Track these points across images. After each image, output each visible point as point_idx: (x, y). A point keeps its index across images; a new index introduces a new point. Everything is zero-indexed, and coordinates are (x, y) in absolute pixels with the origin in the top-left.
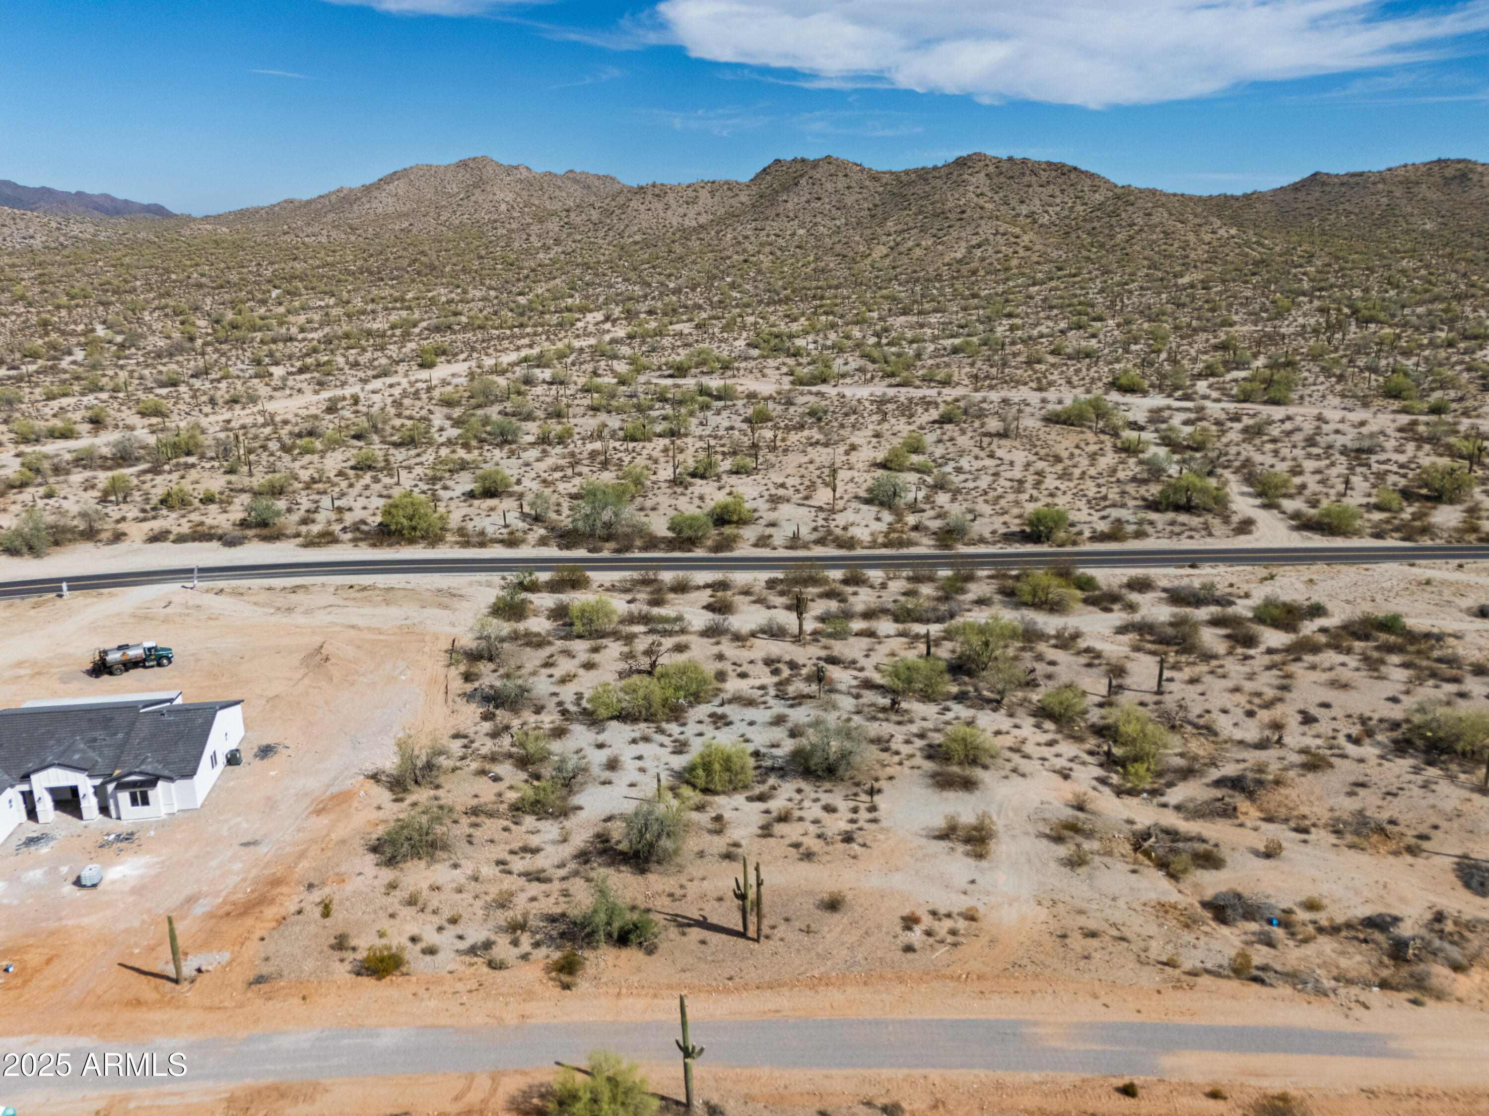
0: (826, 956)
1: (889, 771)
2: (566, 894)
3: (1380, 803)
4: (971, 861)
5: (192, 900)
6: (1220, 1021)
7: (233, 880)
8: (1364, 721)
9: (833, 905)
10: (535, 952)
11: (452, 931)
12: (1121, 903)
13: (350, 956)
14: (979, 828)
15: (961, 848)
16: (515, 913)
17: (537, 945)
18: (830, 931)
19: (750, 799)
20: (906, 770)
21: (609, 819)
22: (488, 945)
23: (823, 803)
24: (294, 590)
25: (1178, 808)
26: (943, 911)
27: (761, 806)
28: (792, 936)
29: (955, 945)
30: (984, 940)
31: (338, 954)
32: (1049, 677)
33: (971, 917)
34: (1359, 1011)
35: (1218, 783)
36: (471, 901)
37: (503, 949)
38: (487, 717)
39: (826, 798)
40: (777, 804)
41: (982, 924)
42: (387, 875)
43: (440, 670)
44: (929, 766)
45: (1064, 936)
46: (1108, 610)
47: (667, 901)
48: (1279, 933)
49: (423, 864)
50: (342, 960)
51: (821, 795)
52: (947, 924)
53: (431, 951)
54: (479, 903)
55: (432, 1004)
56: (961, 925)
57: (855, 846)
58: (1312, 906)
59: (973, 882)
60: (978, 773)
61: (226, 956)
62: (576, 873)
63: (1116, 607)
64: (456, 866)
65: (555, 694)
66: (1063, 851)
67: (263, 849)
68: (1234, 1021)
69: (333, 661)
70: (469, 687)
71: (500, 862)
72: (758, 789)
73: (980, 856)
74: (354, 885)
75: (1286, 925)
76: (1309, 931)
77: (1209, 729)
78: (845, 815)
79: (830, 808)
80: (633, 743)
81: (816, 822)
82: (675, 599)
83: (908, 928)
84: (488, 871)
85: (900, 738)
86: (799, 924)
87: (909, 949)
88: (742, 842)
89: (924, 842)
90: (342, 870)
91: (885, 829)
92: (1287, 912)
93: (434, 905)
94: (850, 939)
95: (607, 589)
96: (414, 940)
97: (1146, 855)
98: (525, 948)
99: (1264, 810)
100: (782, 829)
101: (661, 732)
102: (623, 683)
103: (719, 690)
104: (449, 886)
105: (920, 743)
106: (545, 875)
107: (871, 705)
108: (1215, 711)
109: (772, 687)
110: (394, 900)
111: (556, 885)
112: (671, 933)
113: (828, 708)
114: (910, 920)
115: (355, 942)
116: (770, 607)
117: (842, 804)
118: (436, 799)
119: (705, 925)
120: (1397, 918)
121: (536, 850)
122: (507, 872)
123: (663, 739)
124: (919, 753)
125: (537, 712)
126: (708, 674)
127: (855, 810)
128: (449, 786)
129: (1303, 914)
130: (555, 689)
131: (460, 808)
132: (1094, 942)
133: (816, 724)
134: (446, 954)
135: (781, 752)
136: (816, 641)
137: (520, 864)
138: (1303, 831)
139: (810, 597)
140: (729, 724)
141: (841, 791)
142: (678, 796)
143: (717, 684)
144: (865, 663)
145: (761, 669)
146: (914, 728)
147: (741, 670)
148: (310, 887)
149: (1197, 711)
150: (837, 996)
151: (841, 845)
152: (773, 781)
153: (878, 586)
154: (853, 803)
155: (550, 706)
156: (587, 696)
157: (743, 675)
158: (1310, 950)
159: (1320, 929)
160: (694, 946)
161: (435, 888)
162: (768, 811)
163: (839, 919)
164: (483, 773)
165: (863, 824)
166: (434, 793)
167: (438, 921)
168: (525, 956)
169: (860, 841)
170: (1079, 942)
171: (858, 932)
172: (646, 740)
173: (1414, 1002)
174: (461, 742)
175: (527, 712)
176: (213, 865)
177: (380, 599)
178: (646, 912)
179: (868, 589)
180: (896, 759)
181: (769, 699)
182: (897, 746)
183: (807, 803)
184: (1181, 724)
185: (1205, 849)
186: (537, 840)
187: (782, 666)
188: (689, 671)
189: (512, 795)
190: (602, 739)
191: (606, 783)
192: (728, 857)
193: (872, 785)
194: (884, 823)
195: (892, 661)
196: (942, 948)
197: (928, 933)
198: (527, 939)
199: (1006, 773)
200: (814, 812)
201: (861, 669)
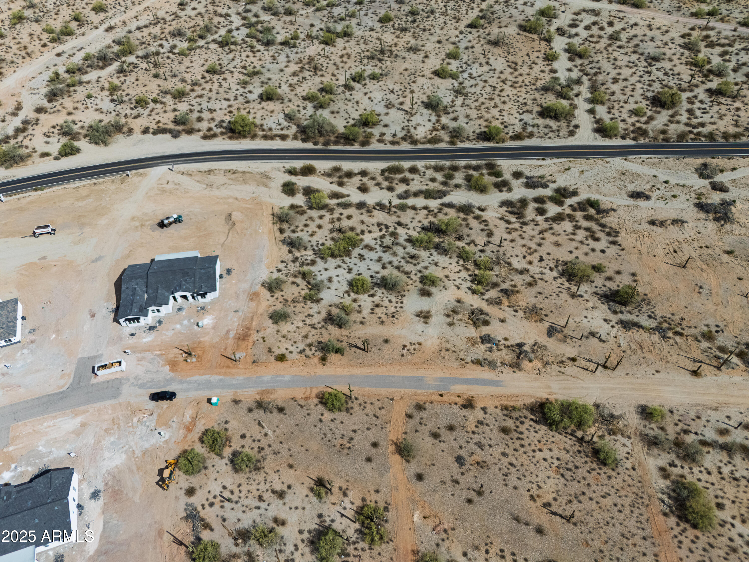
0: (382, 358)
1: (409, 287)
2: (321, 334)
3: (542, 301)
4: (424, 325)
5: (228, 332)
6: (468, 377)
7: (236, 324)
8: (557, 261)
9: (386, 341)
10: (316, 353)
11: (295, 345)
12: (459, 338)
13: (273, 354)
14: (428, 312)
15: (422, 320)
16: (309, 341)
17: (316, 351)
18: (385, 350)
19: (369, 296)
20: (413, 287)
21: (330, 306)
22: (304, 350)
23: (389, 299)
24: (210, 172)
25: (487, 300)
26: (413, 342)
27: (371, 299)
28: (376, 351)
29: (414, 354)
30: (421, 351)
31: (270, 354)
32: (468, 236)
33: (420, 344)
34: (500, 374)
35: (502, 291)
36: (298, 335)
37: (308, 352)
38: (290, 252)
39: (390, 297)
40: (376, 299)
41: (422, 346)
42: (276, 327)
43: (271, 226)
44: (420, 286)
45: (441, 351)
46: (501, 191)
47: (346, 338)
48: (495, 347)
49: (284, 323)
50: (271, 356)
51: (389, 296)
52: (414, 346)
53: (291, 352)
54: (300, 336)
55: (295, 369)
56: (417, 346)
57: (395, 319)
58: (506, 339)
59: (423, 332)
60: (433, 290)
61: (244, 354)
62: (323, 326)
63: (505, 189)
64: (292, 323)
65: (310, 241)
66: (449, 320)
67: (240, 313)
68: (471, 377)
69: (237, 224)
70: (282, 237)
71: (304, 321)
72: (372, 292)
73: (426, 323)
74: (268, 331)
75: (497, 345)
76: (502, 347)
77: (509, 264)
78: (394, 304)
79: (390, 301)
80: (336, 268)
81: (386, 307)
82: (348, 182)
83: (404, 349)
84: (301, 324)
85: (414, 272)
86: (378, 347)
87: (403, 355)
88: (366, 316)
89: (413, 317)
90: (264, 325)
91: (404, 311)
92: (499, 341)
93: (289, 337)
94: (389, 352)
95: (322, 175)
96: (287, 349)
97: (471, 320)
98: (313, 352)
99: (509, 303)
100: (377, 310)
101: (344, 262)
102: (331, 236)
103: (362, 240)
104: (292, 331)
105: (419, 275)
106: (316, 326)
107: (408, 254)
108: (514, 256)
109: (379, 239)
110: (279, 336)
111: (319, 331)
112: (348, 349)
113: (395, 254)
114: (404, 346)
115: (273, 350)
116: (381, 189)
117: (394, 300)
118: (283, 296)
119: (356, 346)
120: (525, 344)
121: (312, 316)
122: (306, 324)
123: (345, 266)
124: (418, 280)
125: (305, 250)
126: (359, 231)
127: (397, 302)
128: (285, 290)
129: (503, 342)
130: (310, 239)
131: (290, 300)
132: (447, 353)
133: (390, 263)
134: (295, 353)
135: (379, 276)
136: (395, 212)
137: (308, 321)
138: (516, 311)
139: (396, 182)
140: (364, 259)
141: (394, 295)
142: (349, 295)
143: (361, 237)
144: (411, 225)
145: (376, 228)
146: (419, 267)
147: (369, 229)
148: (258, 331)
149: (508, 256)
150: (385, 369)
151: (391, 319)
152: (376, 289)
153: (422, 174)
154: (397, 300)
155: (309, 247)
156: (320, 243)
157: (370, 232)
158: (499, 353)
159: (505, 347)
160: (353, 353)
161: (289, 332)
162: (373, 302)
163: (388, 346)
164: (293, 283)
165: (398, 309)
166: (281, 293)
167: (291, 342)
168: (313, 354)
169: (396, 317)
170: (444, 353)
171: (392, 350)
172: (340, 266)
173: (514, 372)
174: (284, 264)
175: (302, 250)
176: (229, 318)
177: (241, 179)
178: (341, 342)
179: (418, 176)
180: (411, 282)
181: (377, 247)
182: (412, 276)
183: (384, 299)
184: (502, 261)
185: (487, 318)
186: (312, 312)
187: (383, 227)
188: (352, 229)
189: (303, 292)
190: (326, 266)
191: (329, 288)
192: (362, 323)
193: (403, 293)
194: (404, 309)
195: (420, 225)
196: (411, 355)
197: (408, 350)
198: (313, 349)
199: (441, 288)
200: (386, 303)
201: (409, 229)
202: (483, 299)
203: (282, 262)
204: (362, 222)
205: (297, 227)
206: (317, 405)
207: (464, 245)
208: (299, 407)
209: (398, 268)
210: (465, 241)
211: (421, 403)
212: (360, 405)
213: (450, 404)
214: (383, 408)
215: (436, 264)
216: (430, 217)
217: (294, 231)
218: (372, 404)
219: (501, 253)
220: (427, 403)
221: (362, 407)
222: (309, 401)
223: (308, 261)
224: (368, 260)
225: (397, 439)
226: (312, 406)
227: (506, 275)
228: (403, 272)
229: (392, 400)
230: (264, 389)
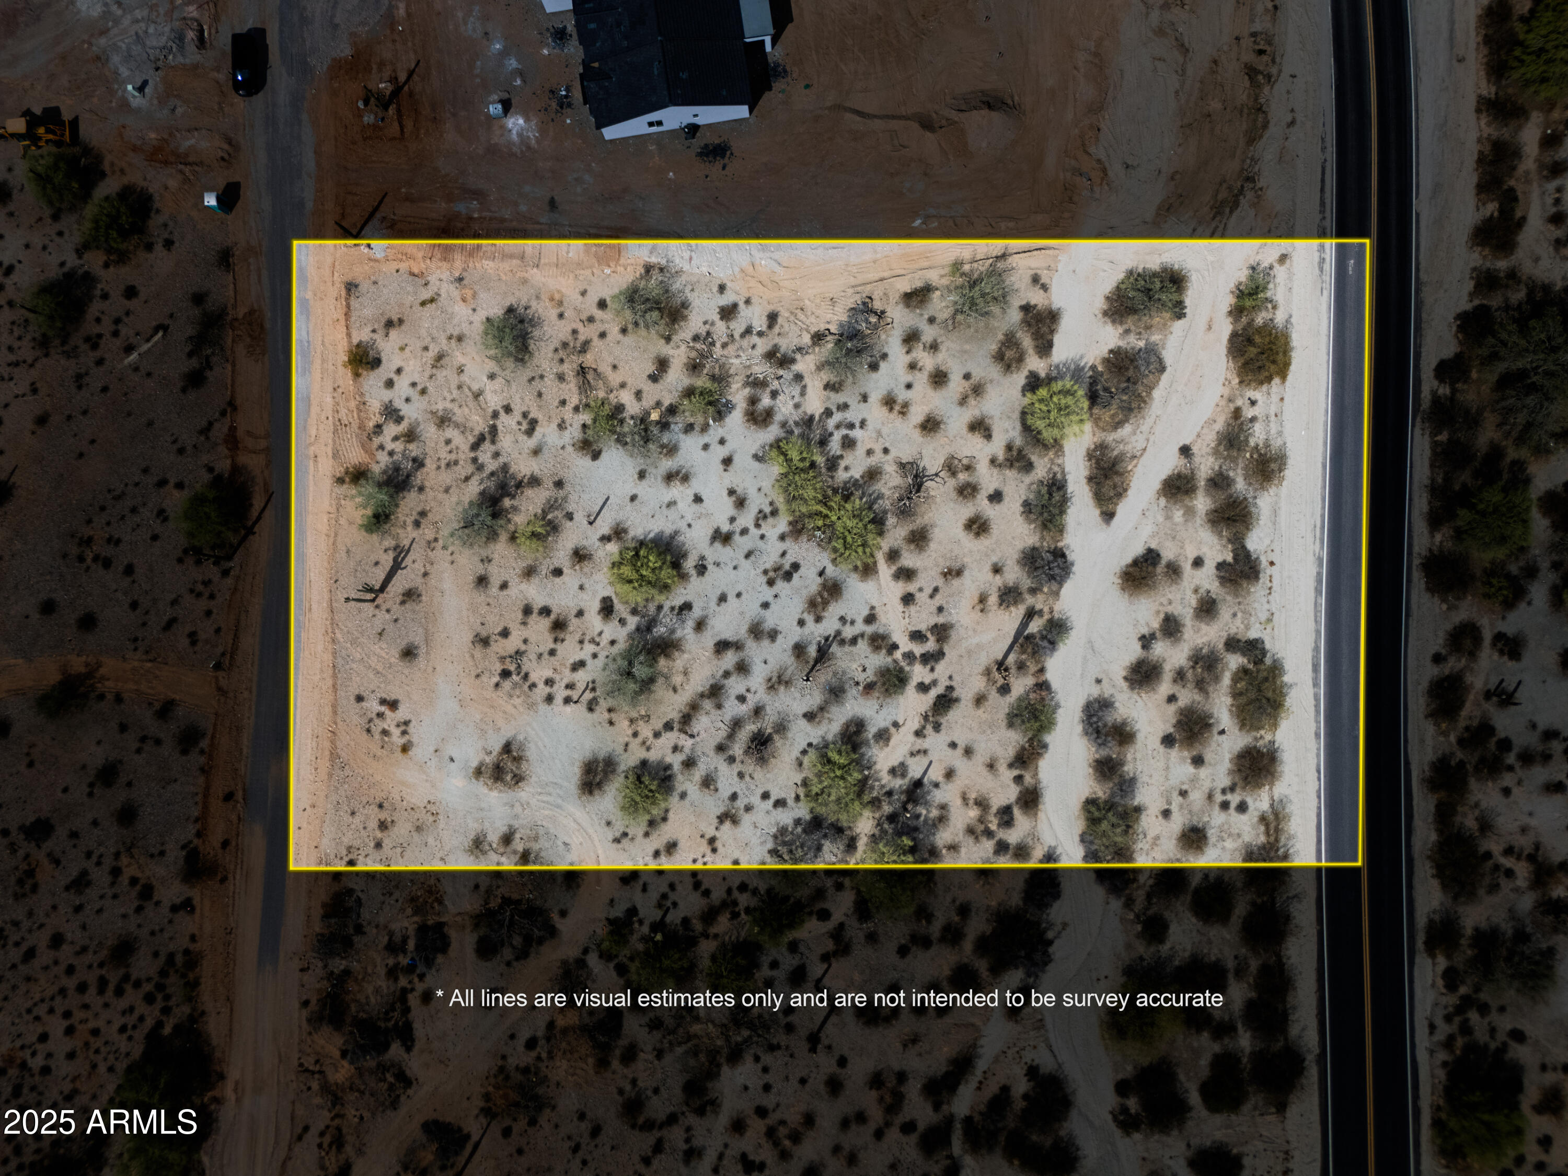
0: (354, 642)
1: (623, 725)
2: (453, 464)
3: (563, 1131)
4: (475, 764)
5: (478, 194)
10: (385, 453)
11: (413, 394)
13: (377, 336)
14: (519, 779)
15: (490, 760)
16: (429, 431)
17: (390, 454)
18: (382, 649)
19: (605, 601)
20: (623, 739)
21: (559, 484)
22: (399, 420)
23: (589, 661)
26: (411, 729)
27: (592, 607)
28: (378, 624)
29: (368, 731)
30: (379, 752)
31: (379, 326)
33: (405, 749)
34: (298, 964)
36: (449, 397)
37: (389, 431)
38: (819, 338)
39: (594, 665)
40: (591, 623)
41: (398, 754)
42: (475, 330)
44: (629, 761)
45: (381, 806)
47: (429, 537)
48: (404, 961)
49: (493, 351)
50: (374, 331)
51: (601, 660)
52: (396, 732)
54: (447, 404)
55: (329, 400)
56: (397, 740)
57: (496, 679)
58: (426, 997)
59: (452, 760)
60: (610, 800)
61: (381, 254)
62: (480, 468)
63: (1134, 1104)
64: (492, 377)
65: (865, 398)
66: (495, 839)
70: (888, 302)
71: (508, 409)
72: (621, 609)
73: (480, 772)
74: (461, 311)
75: (410, 969)
76: (403, 982)
77: (735, 1056)
78: (567, 676)
79: (579, 665)
80: (731, 492)
81: (552, 653)
82: (1190, 512)
83: (383, 702)
84: (493, 401)
85: (686, 743)
86: (390, 628)
87: (360, 699)
88: (513, 591)
89: (507, 733)
90: (482, 295)
91: (532, 706)
92: (422, 977)
93: (441, 374)
94: (373, 661)
95: (1237, 413)
96: (399, 371)
97: (501, 907)
98: (390, 446)
99: (565, 1031)
100: (540, 627)
101: (761, 517)
102: (890, 468)
103: (868, 570)
104: (465, 378)
105: (676, 760)
106: (487, 446)
107: (781, 728)
108: (768, 1078)
109: (869, 629)
110: (444, 344)
111: (465, 454)
112: (389, 542)
113: (777, 682)
114: (393, 705)
115: (393, 333)
116: (1146, 641)
117: (582, 677)
118: (603, 335)
119: (397, 566)
120: (409, 1049)
121: (530, 432)
122: (495, 415)
123: (746, 519)
124: (653, 756)
125: (828, 386)
126: (909, 560)
127: (570, 686)
128: (628, 340)
129: (420, 987)
130: (875, 397)
131: (589, 359)
132: (373, 824)
133: (742, 668)
134: (387, 395)
135: (686, 631)
136: (1005, 690)
137: (507, 423)
138: (531, 1044)
139: (1187, 697)
140: (771, 583)
141: (600, 677)
142: (605, 539)
143: (885, 570)
144: (935, 742)
145: (923, 618)
146: (709, 761)
147: (922, 598)
148: (460, 279)
149: (767, 1059)
150: (320, 647)
151: (498, 667)
152: (633, 622)
153: (1234, 799)
154: (581, 686)
155: (840, 398)
156: (856, 433)
157: (908, 599)
158: (382, 972)
159: (404, 992)
160: (373, 558)
161: (461, 370)
162: (580, 614)
163: (393, 655)
164: (663, 364)
165: (542, 690)
166: (614, 331)
167: (422, 381)
168: (381, 447)
169: (507, 685)
170: (375, 815)
171: (380, 668)
172: (741, 503)
173: (306, 1003)
174: (760, 323)
175: (827, 376)
176: (527, 189)
177: (1215, 105)
178: (417, 524)
179: (1226, 782)
180: (646, 731)
181: (829, 625)
182: (670, 738)
183: (589, 648)
184: (746, 1033)
185: (507, 953)
186: (547, 432)
187: (931, 645)
188: (919, 538)
189: (626, 397)
190: (743, 460)
191: (642, 475)
192: (482, 581)
193: (604, 704)
194: (543, 707)
195: (936, 774)
196: (363, 721)
197: (380, 715)
198: (398, 446)
199: (619, 828)
200: (570, 651)
201: (919, 734)
202: (586, 951)
203: (772, 318)
204: (953, 573)
205: (934, 347)
206: (211, 470)
207: (838, 916)
208: (204, 423)
209: (715, 692)
210: (853, 923)
211: (204, 744)
212: (206, 583)
213: (197, 820)
214: (194, 643)
215: (727, 817)
216: (974, 813)
217: (911, 338)
218: (209, 613)
219: (780, 1038)
220: (203, 760)
221: (200, 587)
222: (223, 450)
223: (766, 401)
224: (767, 594)
225: (103, 678)
226: (205, 458)
227: (689, 1038)
228: (694, 707)
229: (218, 667)
230: (268, 325)
